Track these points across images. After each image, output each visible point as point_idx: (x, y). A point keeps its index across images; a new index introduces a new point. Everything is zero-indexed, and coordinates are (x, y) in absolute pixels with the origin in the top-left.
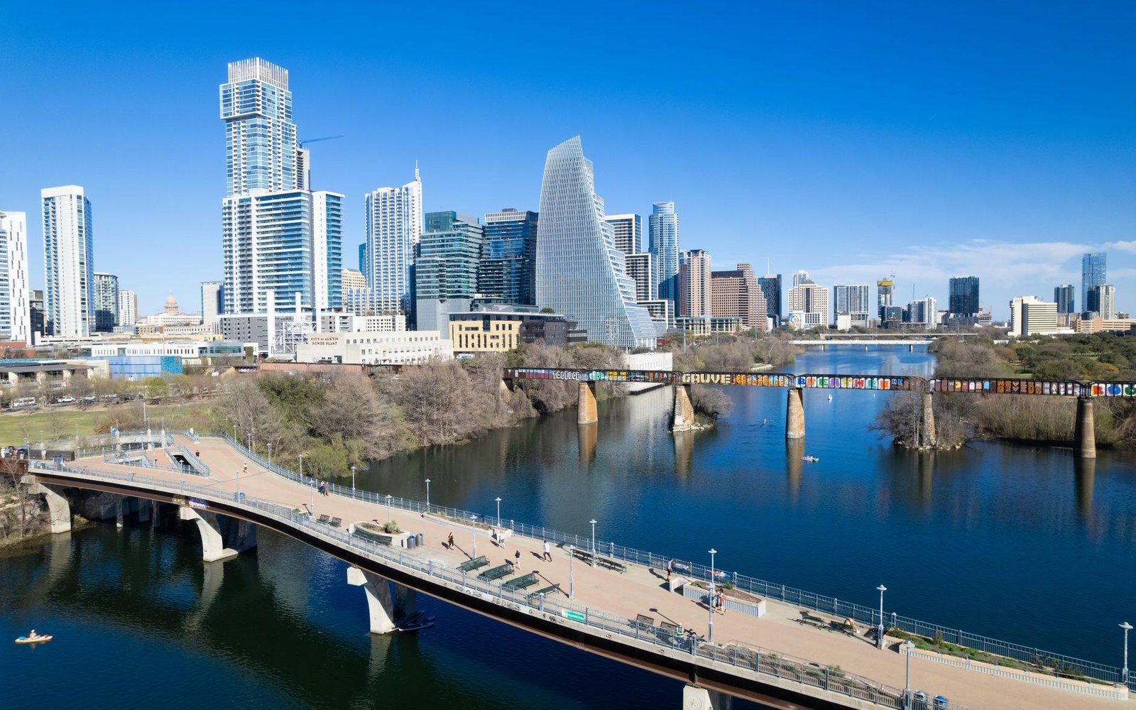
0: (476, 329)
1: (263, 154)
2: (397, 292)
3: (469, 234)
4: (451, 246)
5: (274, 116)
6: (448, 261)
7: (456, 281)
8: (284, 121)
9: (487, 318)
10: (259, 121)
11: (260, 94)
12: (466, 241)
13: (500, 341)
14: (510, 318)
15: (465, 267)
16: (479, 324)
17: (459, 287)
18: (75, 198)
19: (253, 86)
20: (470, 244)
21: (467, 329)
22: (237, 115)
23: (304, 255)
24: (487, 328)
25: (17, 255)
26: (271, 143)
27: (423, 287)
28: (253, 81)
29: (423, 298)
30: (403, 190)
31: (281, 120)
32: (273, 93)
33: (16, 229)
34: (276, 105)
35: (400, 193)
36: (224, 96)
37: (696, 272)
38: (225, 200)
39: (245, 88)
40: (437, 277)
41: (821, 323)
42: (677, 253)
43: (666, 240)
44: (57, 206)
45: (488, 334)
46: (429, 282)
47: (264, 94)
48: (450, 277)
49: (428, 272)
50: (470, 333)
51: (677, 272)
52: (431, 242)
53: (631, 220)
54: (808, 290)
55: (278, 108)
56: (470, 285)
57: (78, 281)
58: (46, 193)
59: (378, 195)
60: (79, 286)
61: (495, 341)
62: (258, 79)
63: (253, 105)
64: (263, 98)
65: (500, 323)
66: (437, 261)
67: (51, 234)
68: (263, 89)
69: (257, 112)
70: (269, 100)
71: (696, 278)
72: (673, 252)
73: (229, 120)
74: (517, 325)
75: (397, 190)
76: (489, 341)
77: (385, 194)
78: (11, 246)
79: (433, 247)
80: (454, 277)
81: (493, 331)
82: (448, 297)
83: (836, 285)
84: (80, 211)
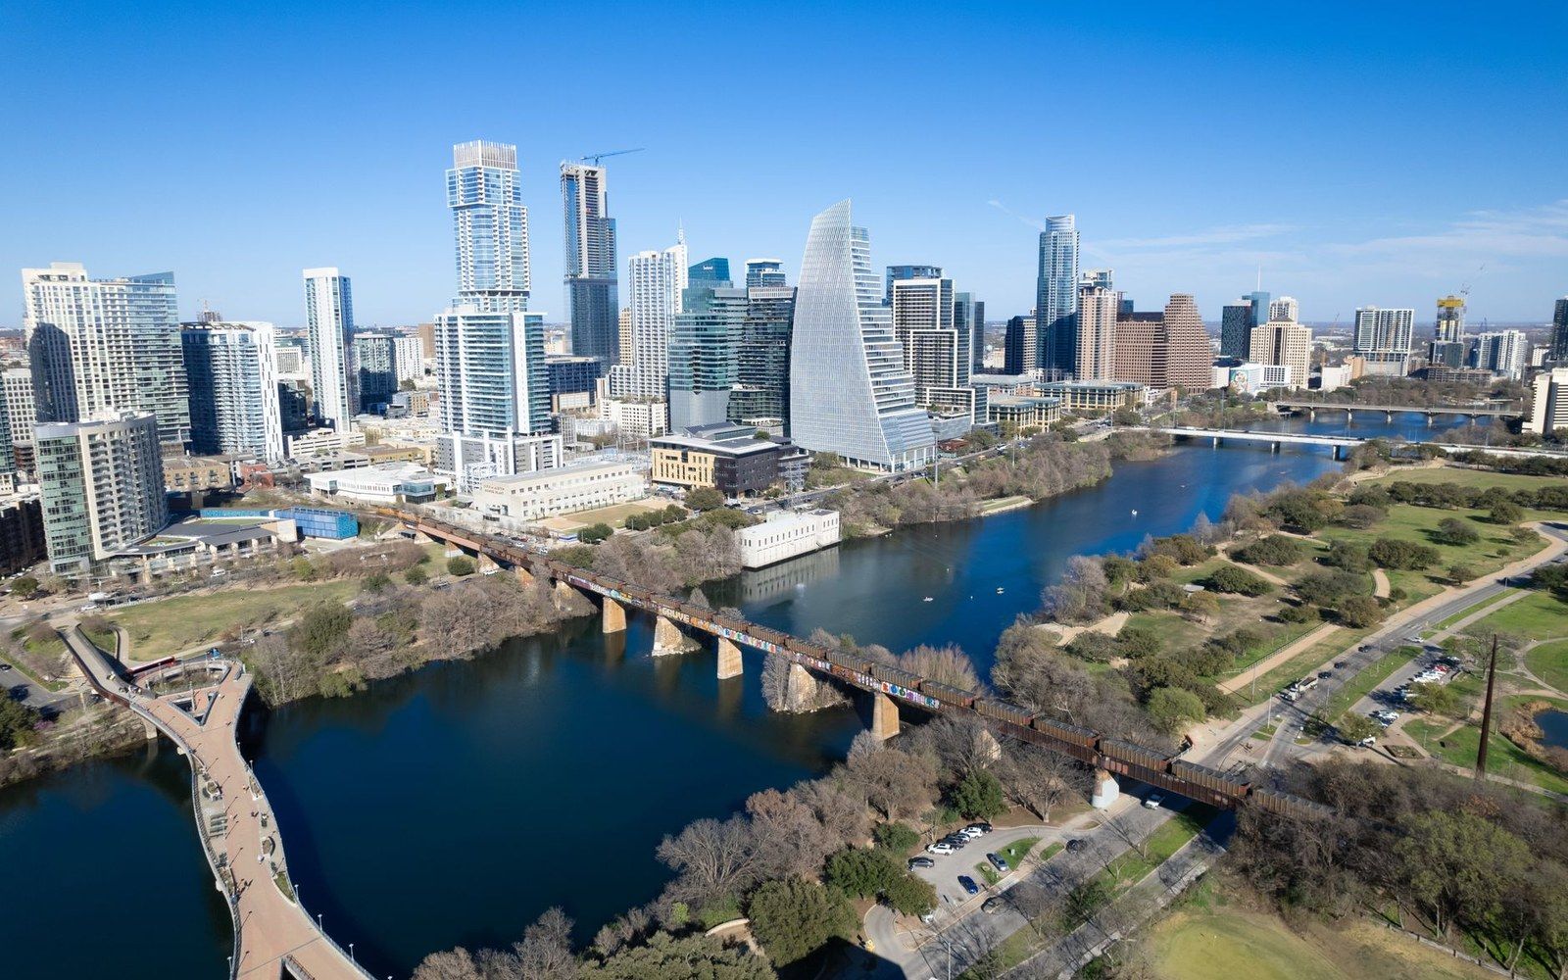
0: (675, 458)
1: (489, 247)
2: (660, 374)
3: (729, 314)
4: (706, 330)
5: (499, 202)
6: (704, 348)
7: (711, 371)
8: (511, 205)
9: (685, 450)
10: (482, 211)
11: (483, 181)
12: (724, 324)
13: (697, 473)
14: (705, 451)
15: (721, 353)
16: (678, 453)
17: (714, 378)
18: (330, 280)
19: (474, 174)
20: (729, 326)
21: (668, 457)
22: (462, 204)
23: (505, 380)
24: (685, 459)
25: (267, 365)
26: (497, 233)
27: (677, 377)
28: (475, 169)
29: (676, 388)
30: (665, 256)
31: (508, 205)
32: (498, 177)
33: (265, 341)
34: (502, 190)
35: (661, 260)
36: (450, 183)
37: (1089, 316)
38: (437, 316)
39: (468, 175)
40: (691, 365)
41: (1287, 380)
42: (1075, 285)
43: (1060, 268)
44: (317, 287)
45: (687, 466)
46: (682, 371)
47: (487, 180)
48: (705, 365)
49: (681, 359)
50: (670, 462)
51: (1074, 311)
52: (685, 324)
53: (935, 286)
54: (1279, 331)
55: (504, 192)
56: (729, 374)
57: (337, 366)
58: (308, 273)
59: (640, 260)
60: (337, 372)
61: (692, 474)
62: (480, 165)
63: (476, 195)
64: (486, 185)
65: (697, 454)
66: (690, 348)
67: (313, 316)
68: (486, 175)
69: (480, 202)
70: (493, 186)
71: (1089, 324)
72: (1068, 285)
73: (456, 209)
74: (711, 458)
75: (659, 257)
76: (687, 473)
77: (647, 260)
78: (261, 358)
79: (688, 330)
80: (709, 366)
81: (691, 463)
82: (705, 388)
83: (1359, 309)
84: (335, 294)
